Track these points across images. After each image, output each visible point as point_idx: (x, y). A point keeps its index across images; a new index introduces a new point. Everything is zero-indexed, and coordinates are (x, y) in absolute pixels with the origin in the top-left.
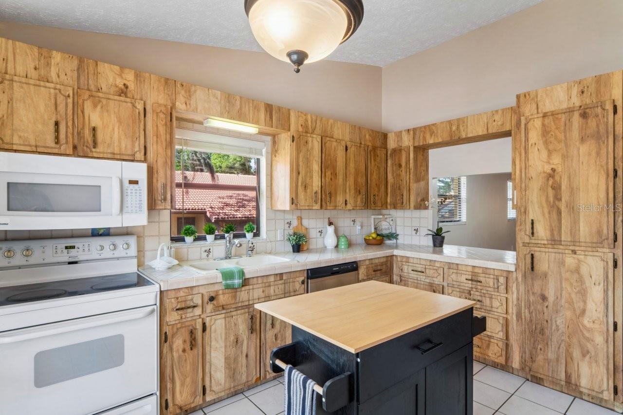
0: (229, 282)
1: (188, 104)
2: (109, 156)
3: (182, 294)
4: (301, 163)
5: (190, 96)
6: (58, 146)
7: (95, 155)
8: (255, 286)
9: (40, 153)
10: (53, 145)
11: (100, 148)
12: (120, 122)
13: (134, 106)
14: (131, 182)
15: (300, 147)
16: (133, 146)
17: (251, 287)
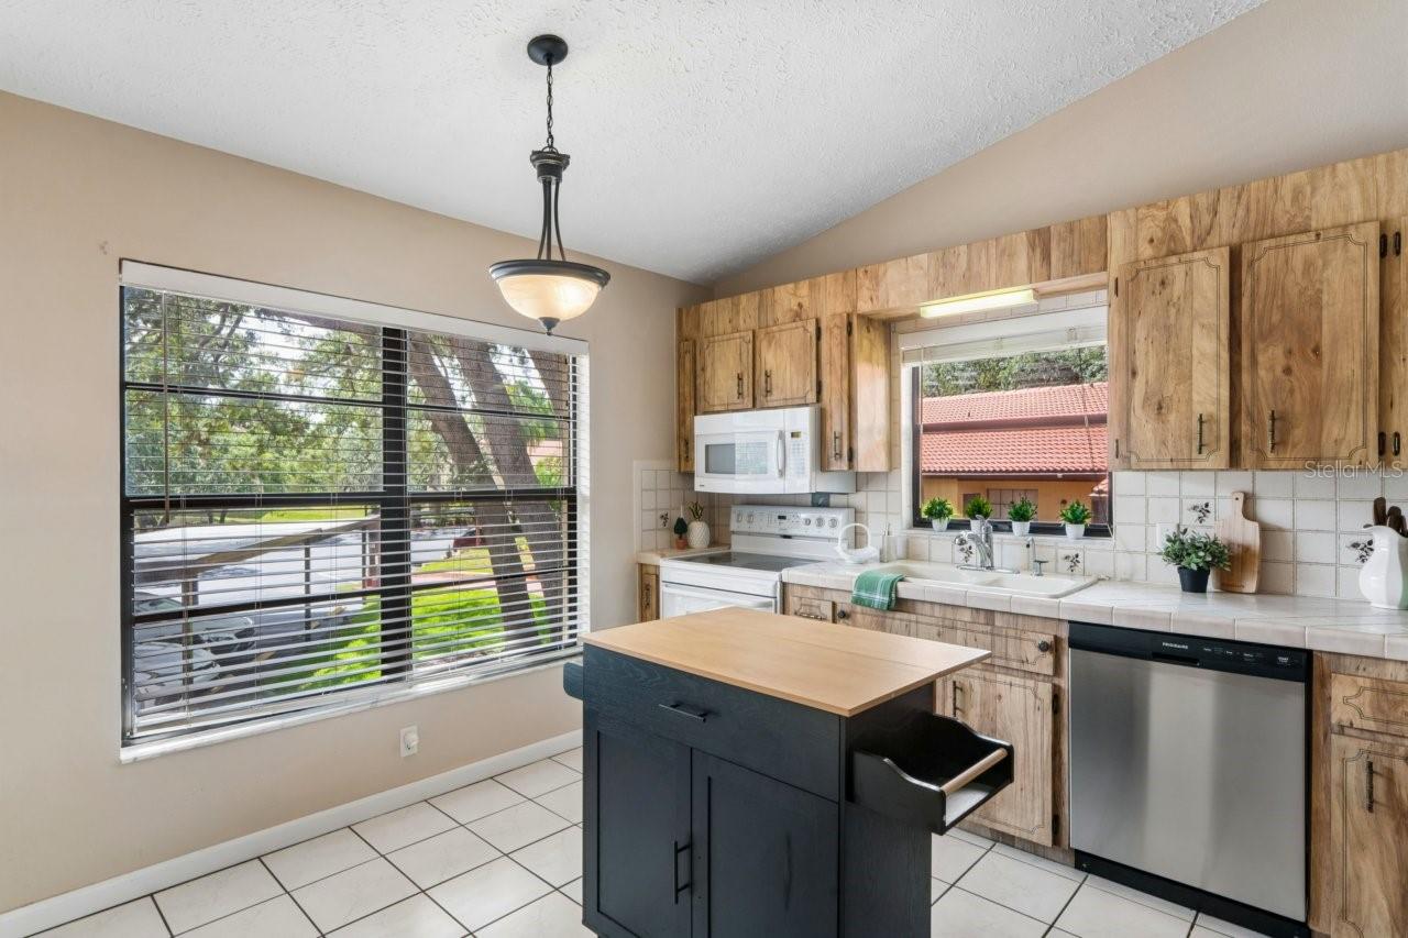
0: (864, 594)
1: (874, 298)
2: (782, 403)
3: (809, 594)
4: (1140, 347)
5: (877, 284)
6: (741, 400)
7: (770, 405)
8: (921, 619)
9: (734, 411)
10: (735, 400)
11: (776, 396)
12: (792, 356)
13: (805, 330)
14: (793, 435)
15: (1137, 302)
16: (804, 385)
17: (913, 617)
